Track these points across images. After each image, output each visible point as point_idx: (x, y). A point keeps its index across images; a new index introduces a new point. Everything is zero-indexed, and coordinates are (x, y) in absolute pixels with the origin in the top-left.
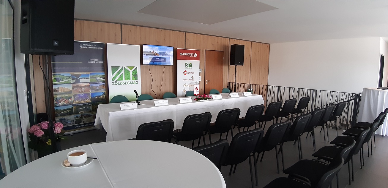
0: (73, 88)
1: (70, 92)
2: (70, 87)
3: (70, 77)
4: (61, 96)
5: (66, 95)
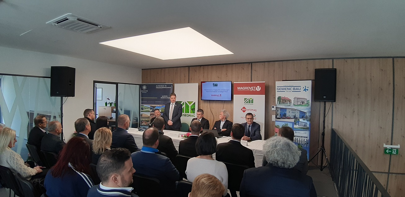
0: (151, 115)
1: (149, 117)
2: (148, 114)
3: (149, 108)
4: (144, 119)
5: (146, 119)
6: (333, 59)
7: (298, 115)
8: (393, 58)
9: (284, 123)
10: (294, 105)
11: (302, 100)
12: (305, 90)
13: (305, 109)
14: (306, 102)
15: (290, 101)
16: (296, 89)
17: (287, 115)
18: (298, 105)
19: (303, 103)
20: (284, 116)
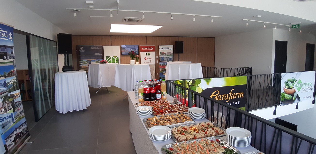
3: (87, 62)
5: (85, 69)
6: (178, 37)
7: (168, 60)
8: (197, 37)
9: (163, 63)
10: (167, 55)
11: (170, 53)
12: (171, 49)
13: (171, 57)
14: (171, 54)
15: (165, 54)
16: (167, 49)
17: (164, 60)
18: (168, 55)
19: (170, 54)
20: (163, 60)
